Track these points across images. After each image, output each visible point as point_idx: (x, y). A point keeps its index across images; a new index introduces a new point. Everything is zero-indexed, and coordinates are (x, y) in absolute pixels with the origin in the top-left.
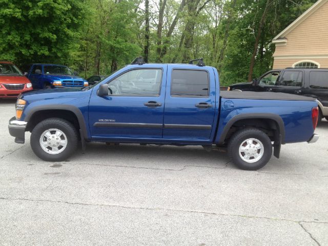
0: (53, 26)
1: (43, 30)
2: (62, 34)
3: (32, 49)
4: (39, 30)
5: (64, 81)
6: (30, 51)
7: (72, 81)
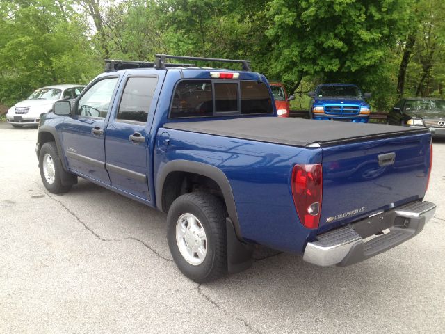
0: (341, 30)
1: (327, 38)
2: (355, 39)
3: (318, 64)
4: (322, 39)
5: (327, 107)
6: (315, 67)
7: (340, 107)
